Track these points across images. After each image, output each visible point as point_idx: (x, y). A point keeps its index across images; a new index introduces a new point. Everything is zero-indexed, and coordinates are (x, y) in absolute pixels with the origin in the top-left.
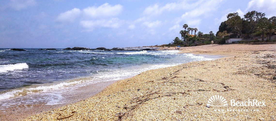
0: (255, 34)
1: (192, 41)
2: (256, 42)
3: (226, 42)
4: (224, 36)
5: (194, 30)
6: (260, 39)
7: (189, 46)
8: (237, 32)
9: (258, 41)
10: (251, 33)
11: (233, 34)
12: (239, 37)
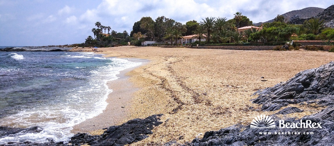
0: (165, 37)
1: (107, 41)
2: (167, 46)
3: (142, 44)
4: (140, 38)
5: (107, 29)
6: (170, 43)
7: (105, 47)
8: (151, 36)
9: (169, 45)
10: (162, 36)
11: (147, 36)
12: (152, 40)
